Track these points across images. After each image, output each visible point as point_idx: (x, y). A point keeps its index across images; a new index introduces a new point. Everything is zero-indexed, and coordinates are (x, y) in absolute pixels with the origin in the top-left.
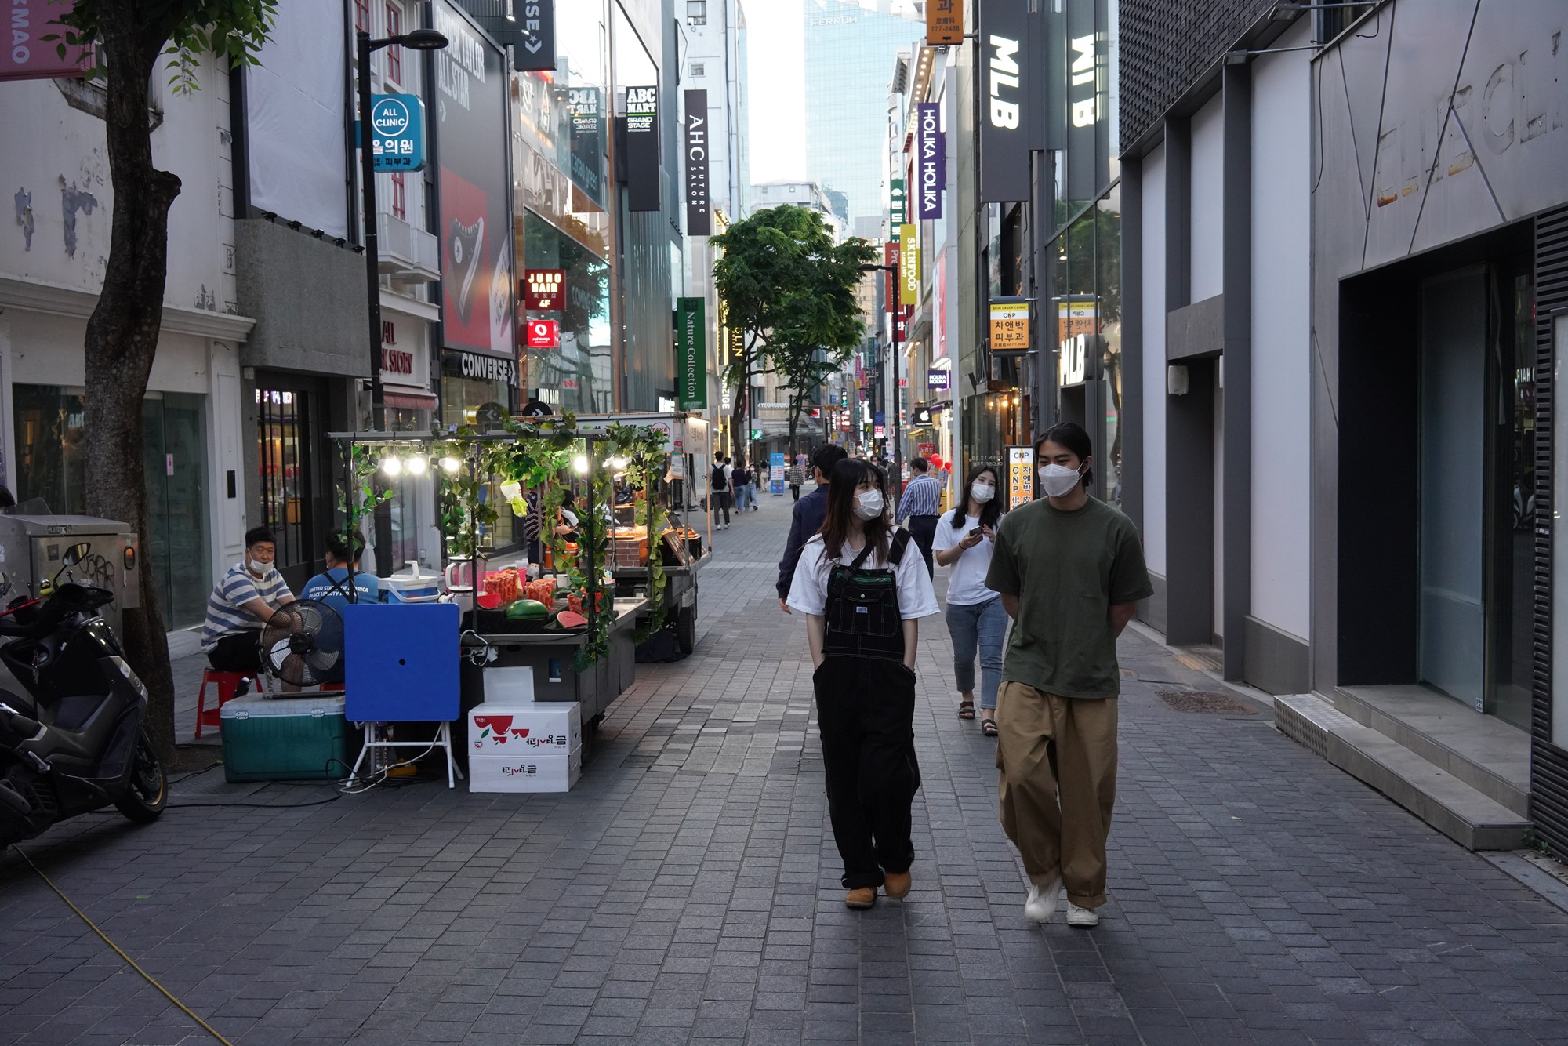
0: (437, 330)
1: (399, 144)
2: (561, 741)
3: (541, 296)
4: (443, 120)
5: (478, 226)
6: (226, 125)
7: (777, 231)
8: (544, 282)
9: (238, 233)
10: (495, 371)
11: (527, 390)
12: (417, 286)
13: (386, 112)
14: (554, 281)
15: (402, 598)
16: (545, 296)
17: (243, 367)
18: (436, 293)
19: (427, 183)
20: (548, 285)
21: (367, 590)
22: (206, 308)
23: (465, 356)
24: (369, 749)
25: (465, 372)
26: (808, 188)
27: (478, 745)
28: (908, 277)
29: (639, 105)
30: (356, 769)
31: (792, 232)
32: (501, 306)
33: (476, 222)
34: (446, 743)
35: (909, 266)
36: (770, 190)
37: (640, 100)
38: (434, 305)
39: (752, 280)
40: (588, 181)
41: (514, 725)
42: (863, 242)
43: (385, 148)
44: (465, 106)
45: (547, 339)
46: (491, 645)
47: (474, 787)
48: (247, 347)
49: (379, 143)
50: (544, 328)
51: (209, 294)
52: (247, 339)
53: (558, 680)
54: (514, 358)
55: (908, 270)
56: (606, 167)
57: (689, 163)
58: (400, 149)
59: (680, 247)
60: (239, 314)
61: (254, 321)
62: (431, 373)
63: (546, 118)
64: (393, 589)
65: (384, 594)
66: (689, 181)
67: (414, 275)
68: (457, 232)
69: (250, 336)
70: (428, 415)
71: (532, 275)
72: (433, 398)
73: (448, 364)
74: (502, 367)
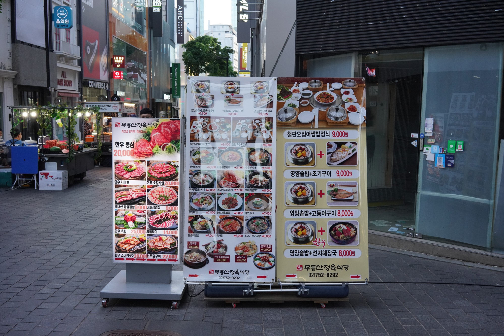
0: (80, 74)
1: (65, 21)
2: (60, 179)
3: (117, 64)
4: (84, 11)
5: (96, 42)
6: (9, 17)
7: (202, 44)
8: (118, 59)
9: (13, 47)
10: (101, 86)
11: (113, 92)
12: (74, 61)
13: (61, 11)
14: (121, 59)
15: (27, 146)
16: (119, 64)
17: (14, 85)
18: (80, 63)
19: (78, 30)
20: (120, 60)
21: (20, 145)
22: (3, 69)
23: (90, 82)
24: (17, 180)
25: (90, 86)
26: (228, 27)
27: (41, 179)
28: (244, 59)
29: (156, 4)
30: (14, 185)
31: (207, 44)
32: (104, 66)
33: (95, 41)
34: (35, 179)
35: (245, 56)
36: (216, 27)
37: (157, 2)
38: (79, 66)
39: (193, 59)
40: (138, 27)
41: (50, 175)
42: (230, 48)
43: (60, 22)
44: (91, 7)
45: (119, 77)
46: (46, 157)
47: (40, 189)
48: (15, 79)
49: (59, 20)
50: (118, 73)
51: (3, 64)
52: (15, 77)
53: (63, 165)
54: (108, 82)
55: (245, 57)
56: (145, 23)
57: (178, 21)
58: (65, 22)
59: (174, 47)
60: (13, 71)
61: (17, 72)
62: (79, 86)
63: (122, 9)
64: (25, 143)
65: (23, 144)
66: (177, 26)
67: (72, 58)
68: (88, 45)
69: (16, 76)
70: (77, 99)
71: (115, 57)
72: (78, 94)
73: (84, 83)
74: (103, 85)
